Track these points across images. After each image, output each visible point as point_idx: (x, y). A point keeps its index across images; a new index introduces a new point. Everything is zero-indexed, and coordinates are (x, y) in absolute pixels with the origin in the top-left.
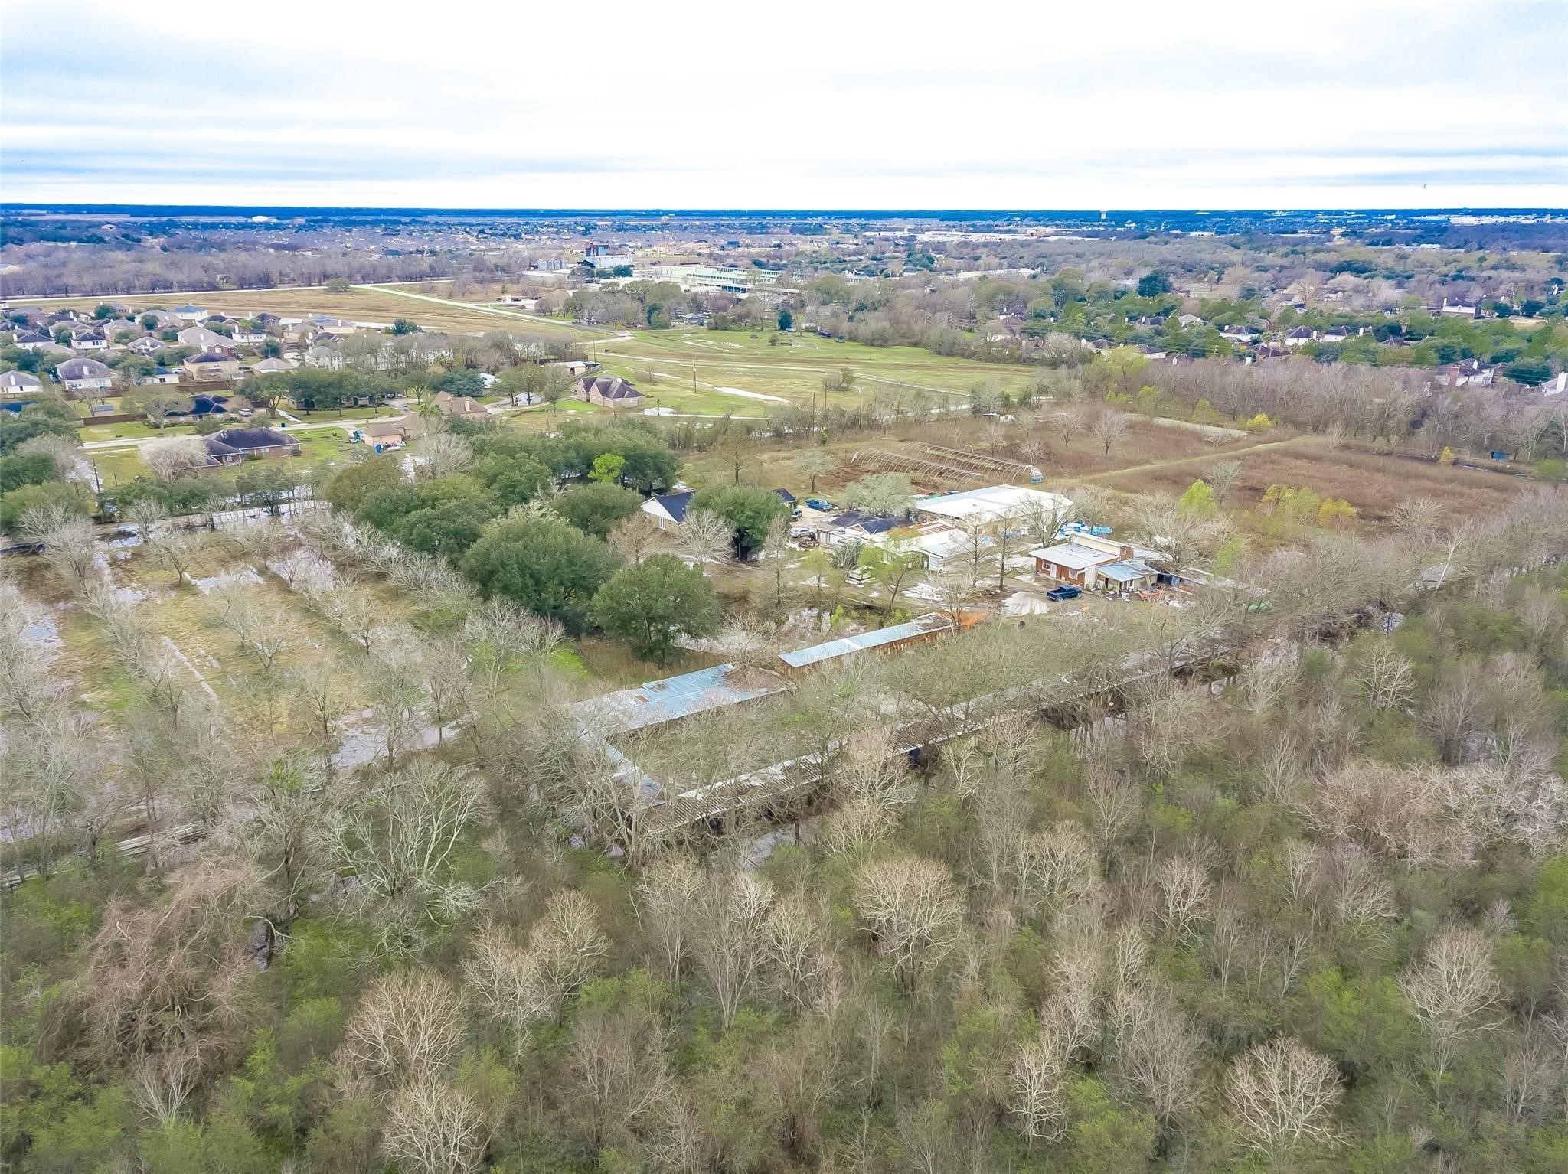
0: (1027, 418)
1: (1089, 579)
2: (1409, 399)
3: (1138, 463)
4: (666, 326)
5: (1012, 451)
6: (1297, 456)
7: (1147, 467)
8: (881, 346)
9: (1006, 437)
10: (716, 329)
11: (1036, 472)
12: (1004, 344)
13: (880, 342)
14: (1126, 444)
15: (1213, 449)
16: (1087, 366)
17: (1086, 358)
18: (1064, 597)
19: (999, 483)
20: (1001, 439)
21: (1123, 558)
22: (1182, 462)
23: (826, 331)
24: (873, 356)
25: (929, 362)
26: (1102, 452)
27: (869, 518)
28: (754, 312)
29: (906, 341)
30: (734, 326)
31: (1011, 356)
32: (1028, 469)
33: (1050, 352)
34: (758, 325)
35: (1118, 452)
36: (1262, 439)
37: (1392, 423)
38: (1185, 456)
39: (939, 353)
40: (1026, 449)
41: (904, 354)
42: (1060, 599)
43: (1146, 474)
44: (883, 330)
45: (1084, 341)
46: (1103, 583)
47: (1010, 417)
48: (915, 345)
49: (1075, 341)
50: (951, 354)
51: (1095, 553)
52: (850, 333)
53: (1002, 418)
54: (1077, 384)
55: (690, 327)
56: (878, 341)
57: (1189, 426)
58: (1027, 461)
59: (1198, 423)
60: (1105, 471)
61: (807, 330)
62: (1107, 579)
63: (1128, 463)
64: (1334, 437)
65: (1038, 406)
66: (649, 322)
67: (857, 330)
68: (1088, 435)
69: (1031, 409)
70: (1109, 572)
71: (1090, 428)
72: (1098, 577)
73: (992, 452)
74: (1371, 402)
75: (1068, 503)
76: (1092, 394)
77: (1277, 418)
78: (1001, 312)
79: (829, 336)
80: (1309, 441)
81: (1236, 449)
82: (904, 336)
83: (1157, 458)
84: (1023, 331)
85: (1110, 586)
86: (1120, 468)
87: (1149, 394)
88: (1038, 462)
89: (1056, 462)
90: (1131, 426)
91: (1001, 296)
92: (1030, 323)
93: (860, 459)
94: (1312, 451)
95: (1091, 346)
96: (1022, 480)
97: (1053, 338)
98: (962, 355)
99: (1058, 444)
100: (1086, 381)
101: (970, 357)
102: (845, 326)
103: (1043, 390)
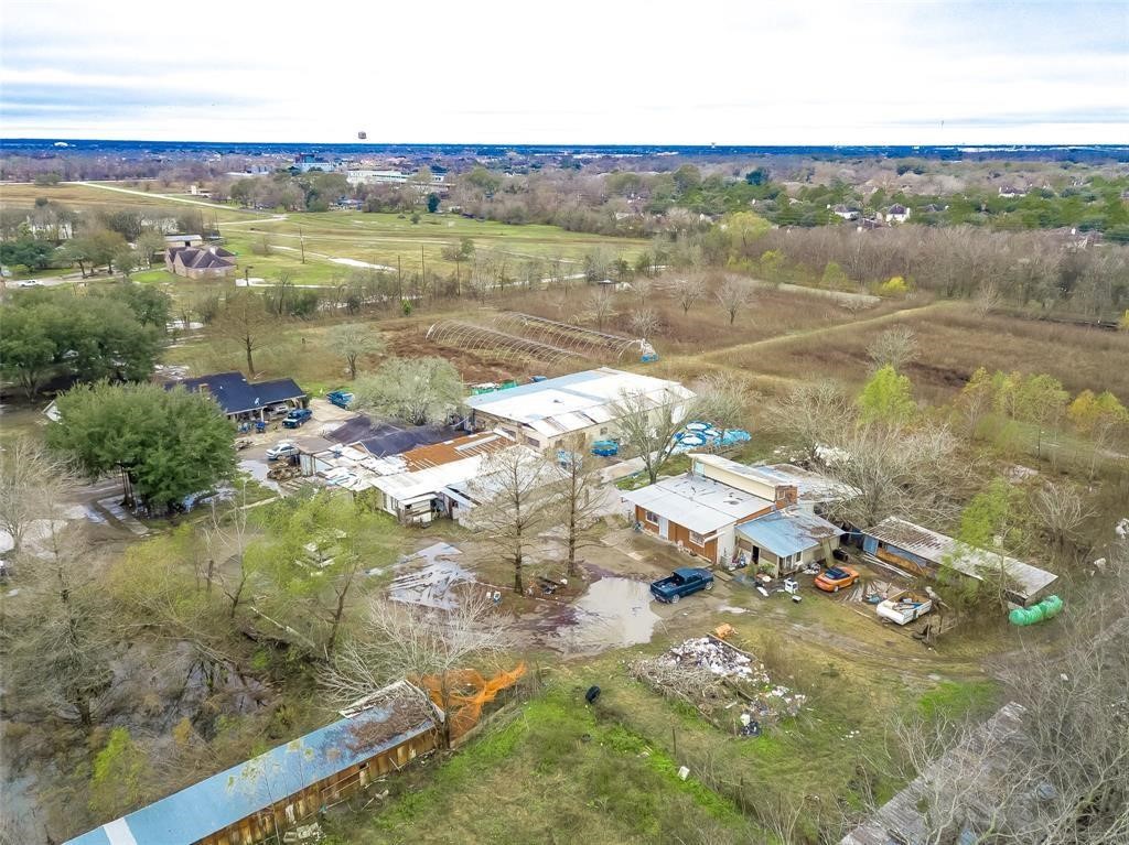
0: (643, 284)
1: (725, 548)
2: (1054, 260)
3: (770, 335)
4: (323, 210)
5: (622, 323)
6: (951, 323)
7: (782, 339)
8: (516, 224)
9: (616, 307)
10: (370, 211)
11: (647, 348)
12: (628, 220)
13: (515, 221)
14: (753, 312)
15: (850, 317)
16: (707, 234)
17: (704, 228)
18: (683, 594)
19: (600, 364)
20: (609, 308)
21: (779, 505)
22: (821, 331)
23: (468, 213)
24: (505, 232)
25: (558, 237)
26: (726, 322)
27: (386, 428)
28: (405, 196)
29: (539, 220)
30: (386, 209)
31: (634, 231)
32: (638, 346)
33: (670, 227)
34: (409, 207)
35: (745, 321)
36: (900, 304)
37: (1042, 285)
38: (823, 325)
39: (568, 229)
40: (637, 320)
41: (534, 231)
42: (676, 599)
43: (784, 347)
44: (518, 209)
45: (702, 216)
46: (748, 557)
47: (626, 285)
48: (548, 223)
49: (694, 216)
50: (579, 230)
51: (735, 494)
52: (490, 213)
53: (618, 286)
54: (697, 250)
55: (348, 211)
56: (514, 219)
57: (819, 292)
58: (639, 334)
59: (828, 289)
60: (732, 345)
61: (453, 212)
62: (756, 550)
63: (760, 335)
64: (985, 301)
65: (657, 273)
66: (308, 206)
67: (495, 209)
68: (709, 303)
69: (649, 276)
70: (758, 535)
71: (712, 295)
72: (739, 542)
73: (599, 324)
74: (1015, 263)
75: (686, 393)
76: (712, 262)
77: (911, 279)
78: (629, 197)
79: (471, 217)
80: (956, 307)
81: (874, 316)
82: (537, 215)
83: (791, 328)
84: (646, 209)
85: (762, 562)
86: (751, 340)
87: (772, 258)
88: (652, 335)
89: (673, 336)
90: (757, 292)
91: (628, 185)
92: (653, 202)
93: (437, 334)
94: (960, 316)
95: (709, 219)
96: (630, 360)
97: (673, 212)
98: (590, 231)
99: (675, 313)
100: (706, 250)
101: (597, 232)
102: (485, 207)
103: (661, 258)
